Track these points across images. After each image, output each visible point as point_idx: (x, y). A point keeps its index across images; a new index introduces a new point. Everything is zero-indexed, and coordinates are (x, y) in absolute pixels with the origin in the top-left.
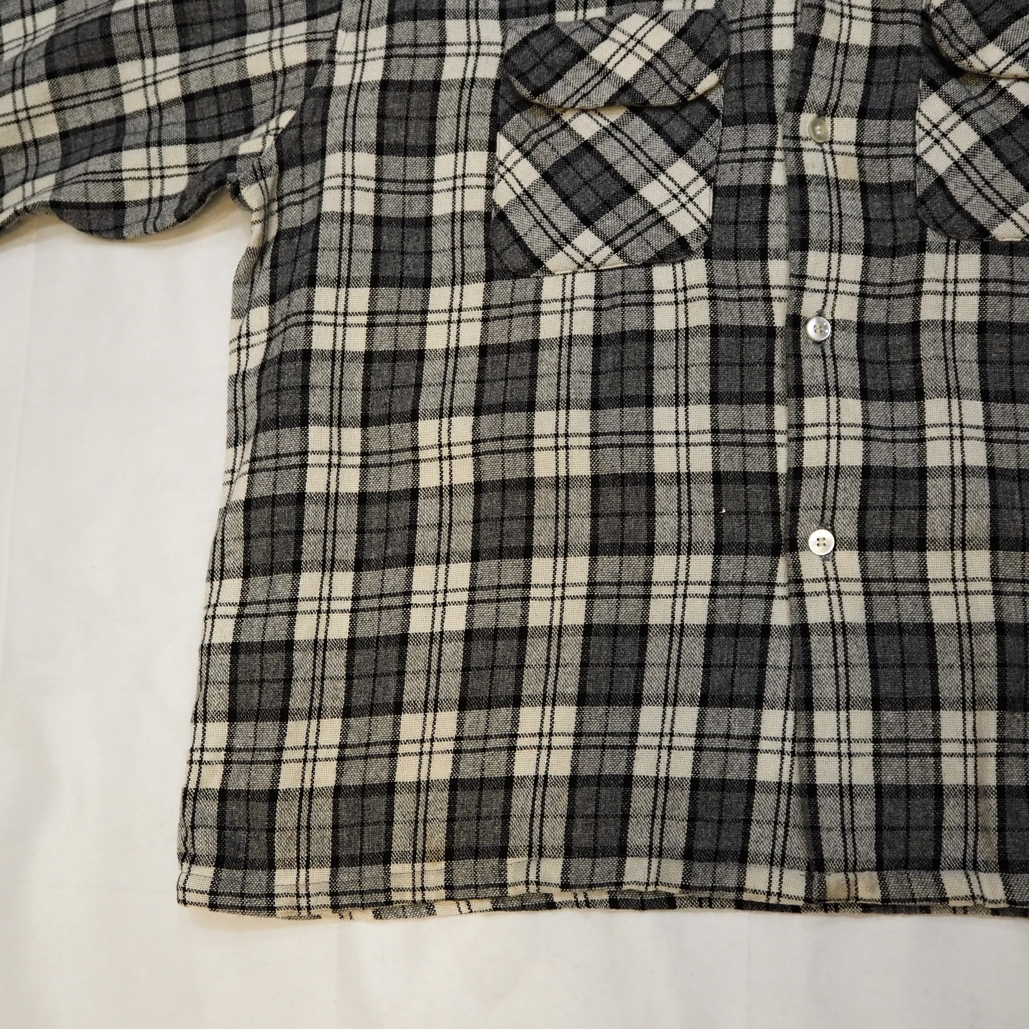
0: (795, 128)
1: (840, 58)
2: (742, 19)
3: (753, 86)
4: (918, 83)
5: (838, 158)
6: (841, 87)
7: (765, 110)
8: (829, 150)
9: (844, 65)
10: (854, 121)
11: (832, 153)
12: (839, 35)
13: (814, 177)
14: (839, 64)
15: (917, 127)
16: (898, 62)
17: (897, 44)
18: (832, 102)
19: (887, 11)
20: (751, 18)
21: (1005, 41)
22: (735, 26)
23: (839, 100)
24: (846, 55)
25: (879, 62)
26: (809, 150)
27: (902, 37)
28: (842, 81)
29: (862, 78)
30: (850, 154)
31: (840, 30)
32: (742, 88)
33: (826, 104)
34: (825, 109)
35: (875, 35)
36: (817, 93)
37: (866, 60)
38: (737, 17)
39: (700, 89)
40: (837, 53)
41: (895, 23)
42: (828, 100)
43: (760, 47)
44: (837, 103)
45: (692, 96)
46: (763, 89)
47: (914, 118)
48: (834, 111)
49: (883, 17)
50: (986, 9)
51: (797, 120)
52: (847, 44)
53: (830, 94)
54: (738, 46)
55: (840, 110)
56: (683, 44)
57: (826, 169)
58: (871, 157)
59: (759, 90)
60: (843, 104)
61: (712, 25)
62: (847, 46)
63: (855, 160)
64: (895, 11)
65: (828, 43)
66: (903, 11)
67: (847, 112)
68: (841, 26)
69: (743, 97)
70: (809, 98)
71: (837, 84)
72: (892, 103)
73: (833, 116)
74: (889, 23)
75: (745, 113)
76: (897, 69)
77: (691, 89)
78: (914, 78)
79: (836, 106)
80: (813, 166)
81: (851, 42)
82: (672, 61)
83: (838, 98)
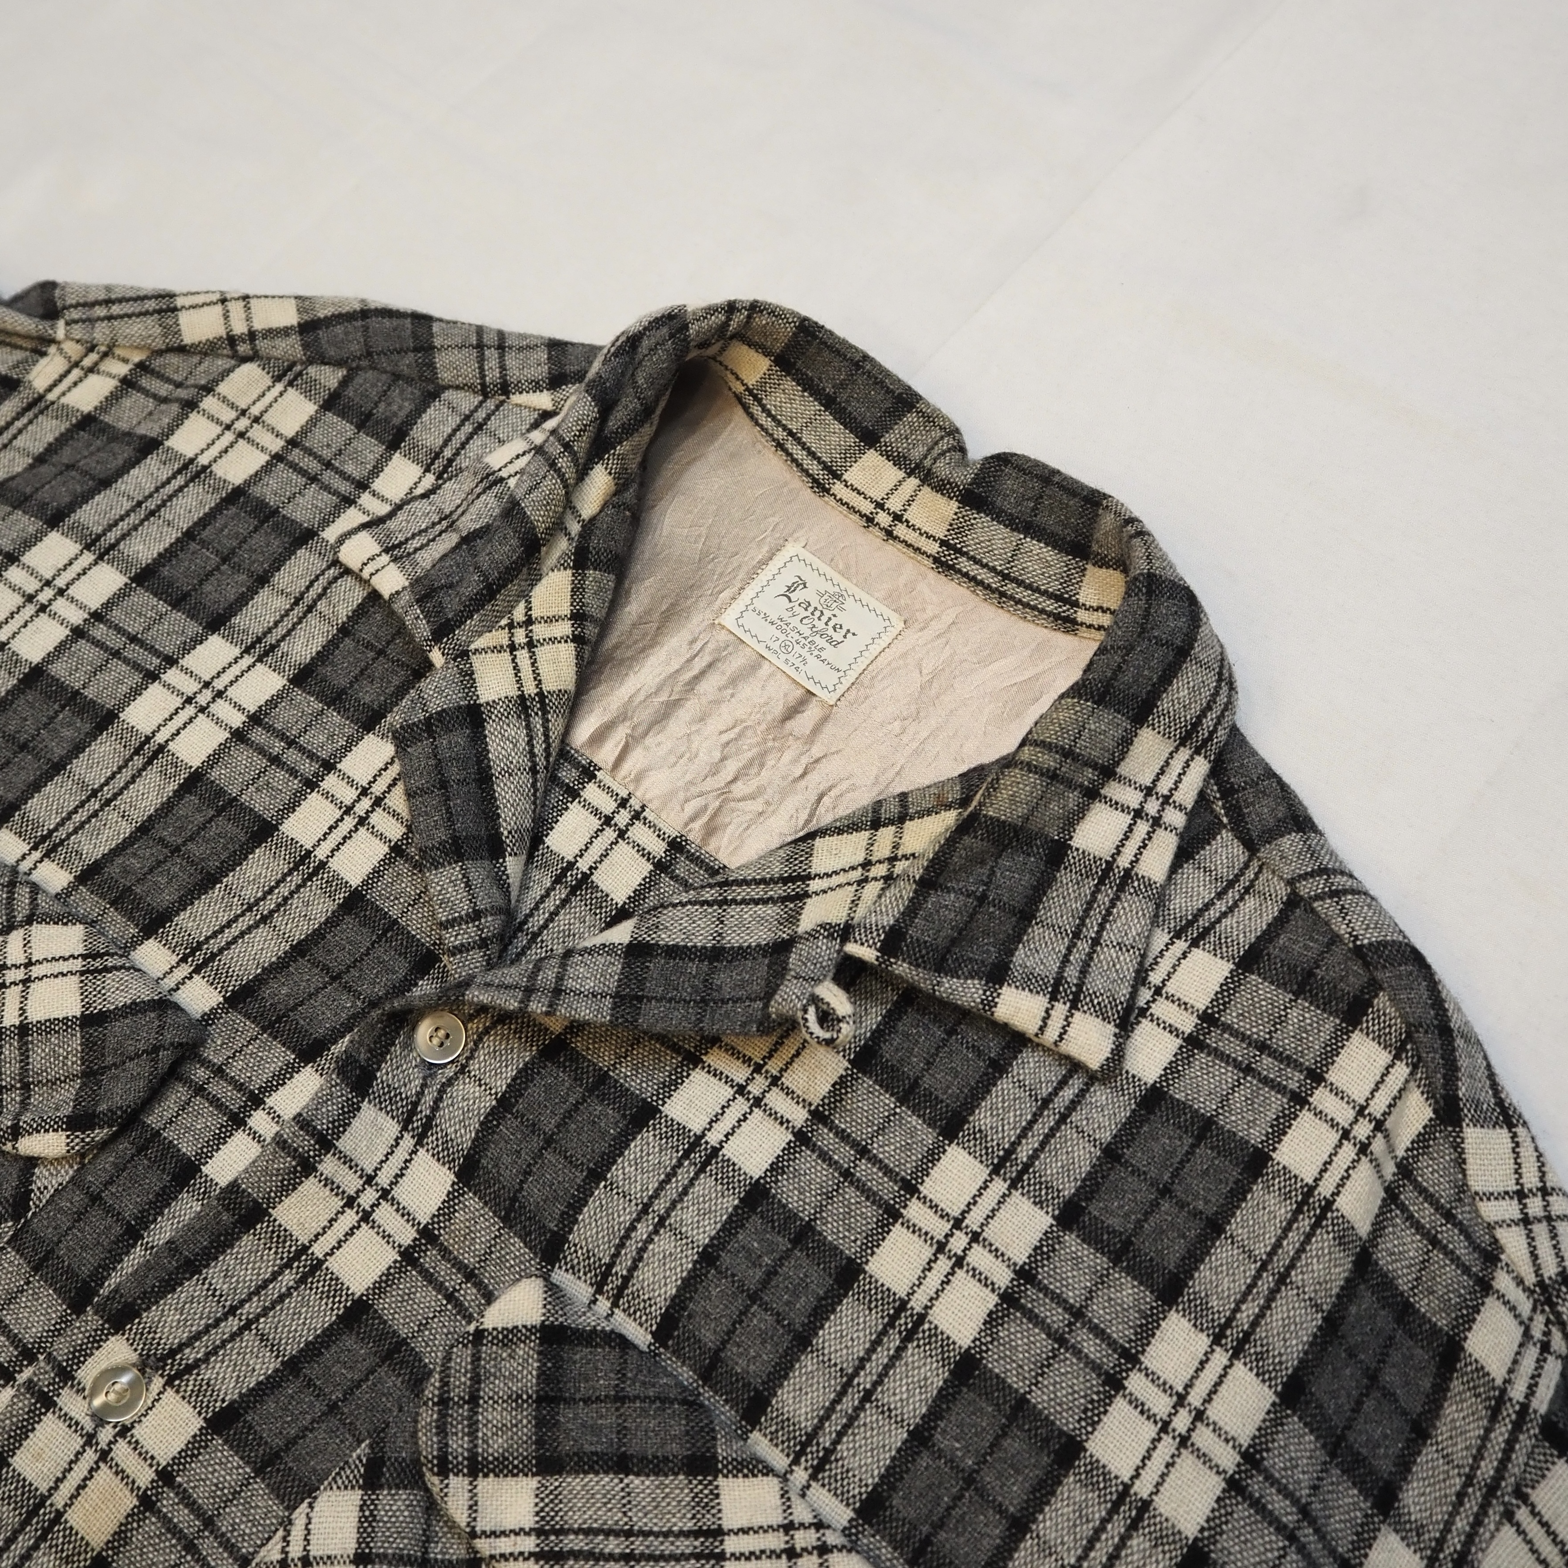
0: (81, 1355)
1: (288, 1278)
2: (219, 1071)
3: (109, 1210)
4: (359, 1442)
5: (105, 1474)
6: (233, 1337)
7: (85, 1271)
8: (103, 1445)
9: (281, 1298)
10: (196, 1424)
11: (104, 1456)
12: (317, 1236)
13: (18, 1478)
14: (274, 1291)
15: (281, 1533)
16: (372, 1371)
17: (403, 1332)
18: (191, 1355)
19: (445, 1252)
20: (232, 1081)
21: (556, 1496)
22: (200, 1074)
23: (206, 1359)
24: (303, 1280)
25: (349, 1341)
26: (66, 1417)
27: (423, 1326)
28: (247, 1326)
29: (291, 1350)
30: (132, 1485)
31: (324, 1230)
32: (95, 1199)
33: (172, 1353)
34: (163, 1359)
35: (384, 1284)
36: (173, 1317)
37: (330, 1318)
38: (217, 1060)
39: (29, 1145)
40: (288, 1265)
41: (440, 1287)
42: (181, 1347)
43: (187, 1148)
44: (197, 1364)
45: (8, 1147)
46: (118, 1230)
47: (292, 1508)
48: (179, 1375)
49: (430, 1258)
50: (587, 1401)
51: (96, 1342)
52: (320, 1262)
53: (197, 1336)
54: (167, 1115)
55: (191, 1382)
56: (76, 1043)
57: (59, 1480)
58: (166, 1521)
59: (108, 1228)
60: (207, 1374)
61: (141, 1046)
62: (318, 1265)
63: (130, 1502)
64: (460, 1266)
65: (281, 1236)
66: (470, 1275)
67: (195, 1398)
68: (332, 1221)
69: (80, 1216)
70: (150, 1316)
71: (233, 1324)
72: (291, 1442)
73: (169, 1383)
74: (429, 1277)
75: (52, 1251)
76: (358, 1386)
77: (16, 1132)
78: (362, 1428)
79: (189, 1369)
80: (38, 1457)
81: (332, 1264)
82: (38, 1058)
83: (208, 1355)
